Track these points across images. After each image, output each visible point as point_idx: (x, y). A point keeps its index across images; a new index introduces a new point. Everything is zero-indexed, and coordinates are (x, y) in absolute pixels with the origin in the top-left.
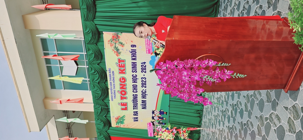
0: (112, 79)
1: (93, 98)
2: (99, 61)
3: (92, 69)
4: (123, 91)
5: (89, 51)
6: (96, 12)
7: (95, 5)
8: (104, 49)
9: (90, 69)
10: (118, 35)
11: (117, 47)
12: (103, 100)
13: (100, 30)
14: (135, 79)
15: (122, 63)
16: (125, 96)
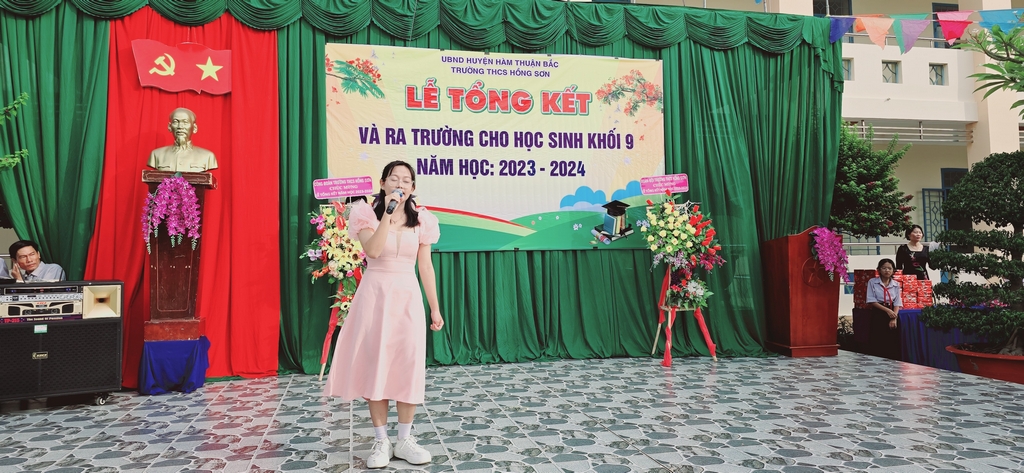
0: (524, 68)
2: (575, 35)
3: (549, 9)
4: (482, 100)
5: (604, 12)
6: (712, 49)
8: (614, 55)
10: (656, 99)
11: (623, 95)
12: (438, 26)
13: (665, 52)
14: (527, 140)
15: (577, 106)
16: (464, 104)
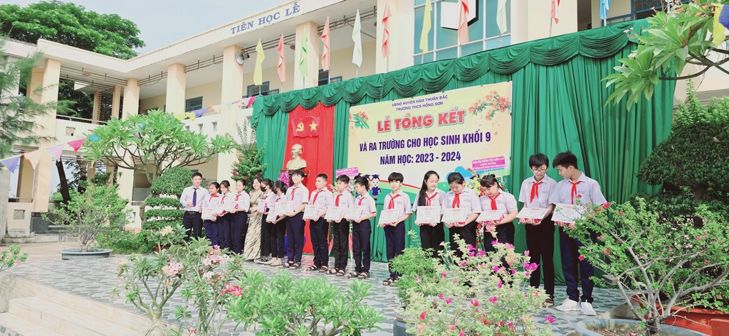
0: (429, 102)
1: (396, 72)
2: (459, 78)
3: (446, 65)
4: (409, 123)
5: (476, 59)
6: (547, 66)
7: (558, 64)
8: (481, 84)
9: (445, 63)
10: (506, 107)
11: (485, 108)
12: (393, 88)
13: (514, 76)
14: (430, 142)
15: (457, 119)
16: (401, 126)
